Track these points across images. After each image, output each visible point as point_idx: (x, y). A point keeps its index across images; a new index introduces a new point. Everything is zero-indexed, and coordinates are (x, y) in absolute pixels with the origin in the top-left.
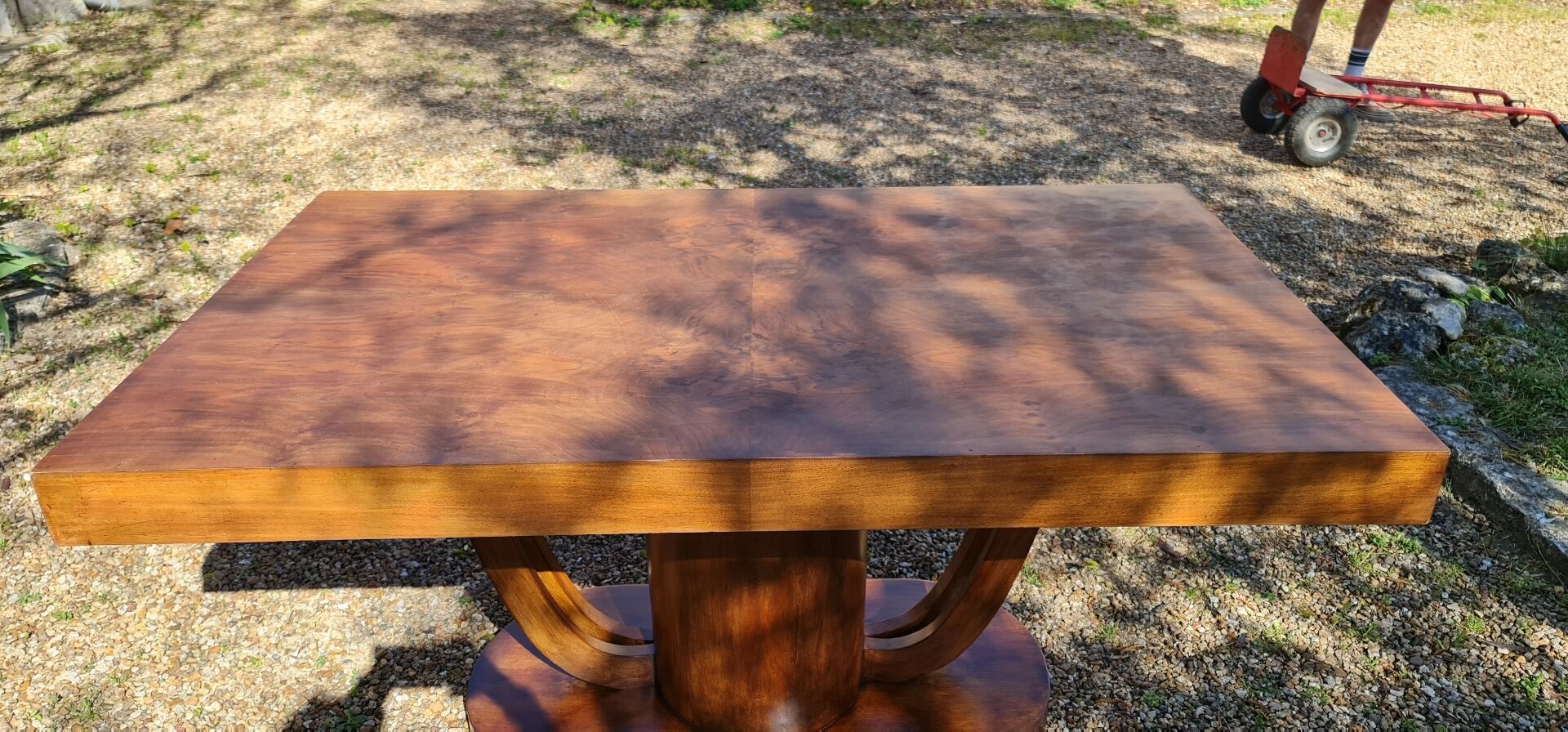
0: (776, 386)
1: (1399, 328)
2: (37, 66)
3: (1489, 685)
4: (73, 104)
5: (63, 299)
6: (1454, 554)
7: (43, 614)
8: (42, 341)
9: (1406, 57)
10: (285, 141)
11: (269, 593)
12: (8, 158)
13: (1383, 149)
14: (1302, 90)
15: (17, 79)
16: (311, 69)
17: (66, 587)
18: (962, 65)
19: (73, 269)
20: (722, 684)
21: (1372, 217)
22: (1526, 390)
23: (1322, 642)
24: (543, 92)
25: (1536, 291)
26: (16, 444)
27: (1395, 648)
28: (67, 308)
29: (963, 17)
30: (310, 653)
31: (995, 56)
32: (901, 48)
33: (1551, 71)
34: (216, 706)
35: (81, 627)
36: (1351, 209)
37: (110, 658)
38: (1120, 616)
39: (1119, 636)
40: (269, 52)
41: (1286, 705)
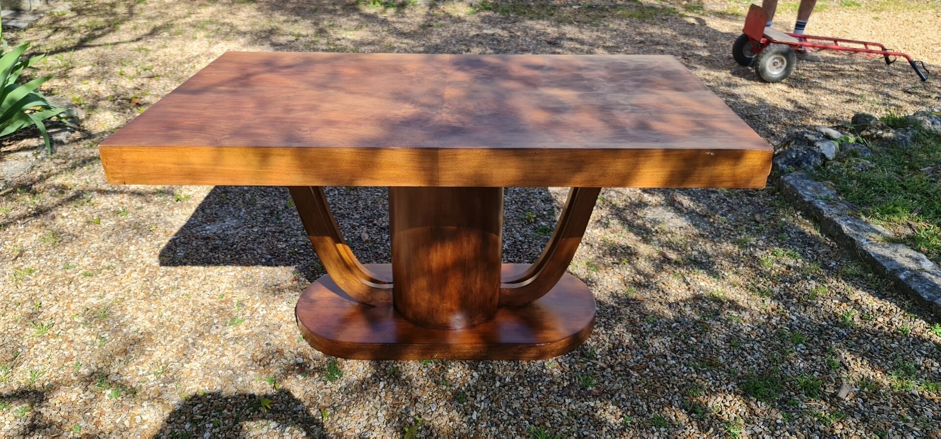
0: (454, 125)
1: (801, 154)
2: (54, 23)
3: (826, 316)
4: (76, 41)
5: (77, 135)
6: (817, 260)
7: (77, 274)
8: (67, 154)
9: (832, 29)
10: (195, 61)
11: (194, 267)
12: (42, 67)
13: (811, 75)
14: (765, 39)
15: (43, 28)
16: (208, 26)
17: (88, 263)
18: (578, 29)
19: (82, 121)
20: (427, 296)
21: (800, 107)
22: (867, 184)
23: (742, 297)
24: (339, 40)
25: (879, 138)
26: (56, 200)
27: (779, 300)
28: (80, 139)
29: (580, 5)
30: (215, 293)
31: (597, 25)
32: (543, 20)
33: (914, 37)
34: (169, 313)
35: (97, 279)
36: (789, 104)
37: (113, 293)
38: (639, 285)
39: (635, 294)
40: (184, 17)
41: (719, 323)
